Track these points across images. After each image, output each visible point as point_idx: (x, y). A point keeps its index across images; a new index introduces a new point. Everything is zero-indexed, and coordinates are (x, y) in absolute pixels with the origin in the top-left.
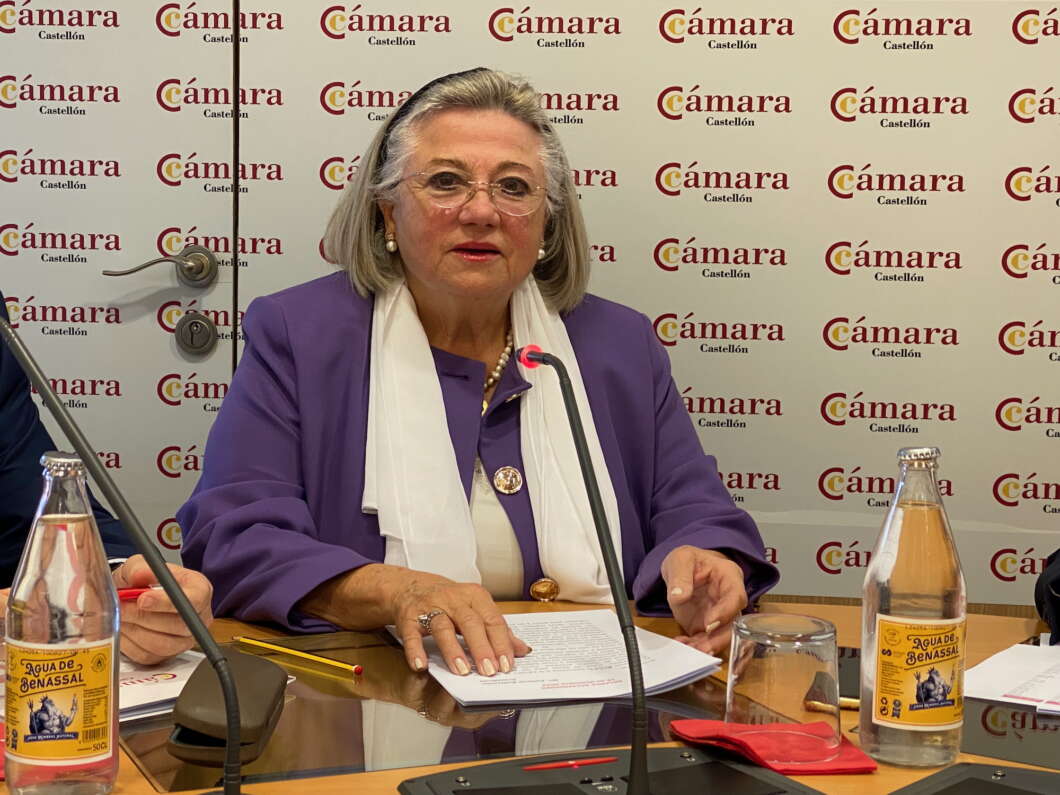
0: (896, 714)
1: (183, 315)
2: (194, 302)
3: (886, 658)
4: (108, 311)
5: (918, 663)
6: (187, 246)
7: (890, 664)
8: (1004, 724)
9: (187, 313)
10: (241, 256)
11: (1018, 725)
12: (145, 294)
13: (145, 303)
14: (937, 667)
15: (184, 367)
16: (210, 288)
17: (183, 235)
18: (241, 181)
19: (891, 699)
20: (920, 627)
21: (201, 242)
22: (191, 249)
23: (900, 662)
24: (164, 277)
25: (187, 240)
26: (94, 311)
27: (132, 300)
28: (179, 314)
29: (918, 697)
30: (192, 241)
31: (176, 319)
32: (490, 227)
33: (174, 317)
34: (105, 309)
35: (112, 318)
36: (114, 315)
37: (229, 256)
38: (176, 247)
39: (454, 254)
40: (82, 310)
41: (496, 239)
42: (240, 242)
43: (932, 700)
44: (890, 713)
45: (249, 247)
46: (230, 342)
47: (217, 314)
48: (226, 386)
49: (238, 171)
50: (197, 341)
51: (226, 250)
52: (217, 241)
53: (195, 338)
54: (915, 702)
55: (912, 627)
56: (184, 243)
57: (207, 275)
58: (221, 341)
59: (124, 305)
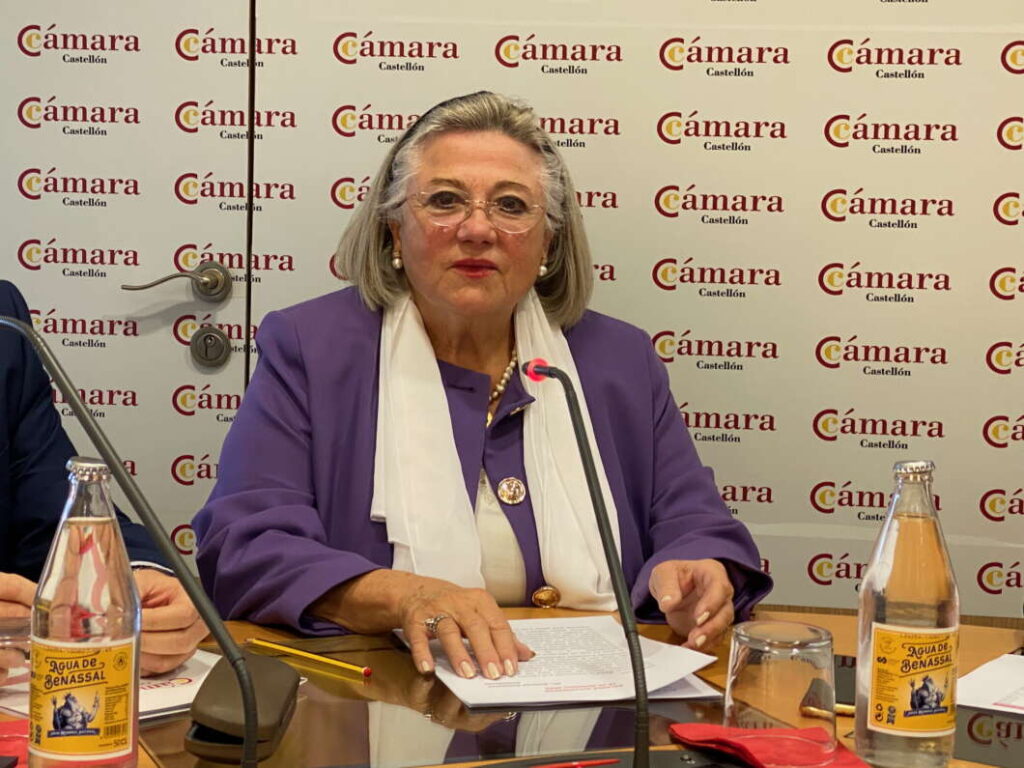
0: (891, 721)
1: (198, 328)
2: (209, 316)
3: (881, 666)
4: (126, 324)
5: (912, 671)
6: (202, 262)
7: (887, 672)
8: (990, 734)
9: (202, 326)
10: (254, 272)
11: (1003, 734)
12: (163, 308)
13: (161, 317)
14: (931, 675)
15: (198, 378)
16: (222, 305)
17: (199, 252)
18: (255, 200)
19: (886, 705)
20: (915, 636)
21: (216, 259)
22: (206, 265)
23: (894, 669)
24: (180, 292)
25: (203, 256)
26: (112, 324)
27: (149, 313)
28: (193, 327)
29: (913, 704)
30: (207, 257)
31: (191, 333)
32: (487, 244)
33: (190, 330)
34: (123, 322)
35: (130, 331)
36: (132, 328)
37: (242, 273)
38: (192, 263)
39: (454, 270)
40: (101, 323)
41: (493, 255)
42: (253, 259)
43: (926, 707)
44: (885, 718)
45: (262, 263)
46: (243, 355)
47: (230, 328)
48: (238, 398)
49: (252, 190)
50: (212, 353)
51: (240, 266)
52: (231, 257)
53: (210, 351)
54: (909, 708)
55: (907, 636)
56: (200, 260)
57: (222, 288)
58: (234, 354)
59: (141, 319)
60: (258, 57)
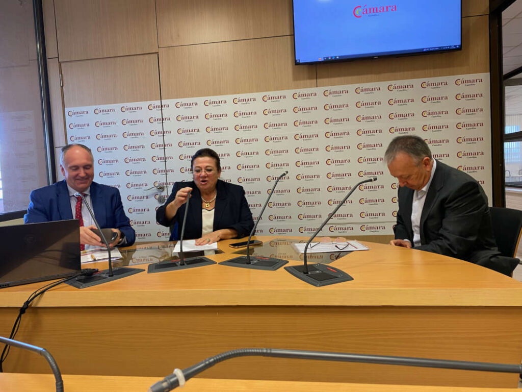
2: (161, 194)
9: (160, 196)
12: (152, 193)
17: (158, 183)
18: (167, 173)
24: (155, 190)
26: (144, 197)
30: (160, 183)
33: (157, 197)
36: (147, 197)
37: (166, 186)
38: (157, 185)
40: (142, 197)
45: (169, 184)
47: (165, 196)
52: (164, 183)
59: (149, 196)
60: (165, 147)
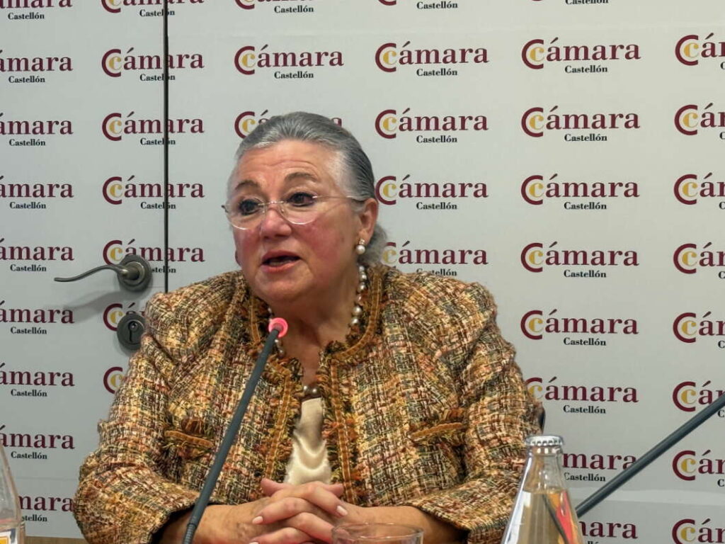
1: (124, 315)
2: (133, 304)
4: (64, 313)
6: (127, 255)
9: (127, 313)
10: (171, 264)
13: (93, 305)
15: (124, 360)
16: (146, 293)
17: (125, 246)
18: (170, 198)
21: (139, 253)
22: (128, 260)
24: (107, 283)
25: (127, 250)
26: (52, 313)
28: (121, 314)
30: (131, 251)
31: (118, 319)
33: (117, 316)
34: (61, 311)
35: (67, 319)
36: (69, 316)
37: (161, 265)
38: (118, 256)
40: (43, 312)
45: (177, 256)
49: (169, 190)
51: (159, 259)
52: (151, 251)
53: (134, 336)
56: (125, 253)
57: (144, 279)
59: (76, 308)
60: (171, 72)
